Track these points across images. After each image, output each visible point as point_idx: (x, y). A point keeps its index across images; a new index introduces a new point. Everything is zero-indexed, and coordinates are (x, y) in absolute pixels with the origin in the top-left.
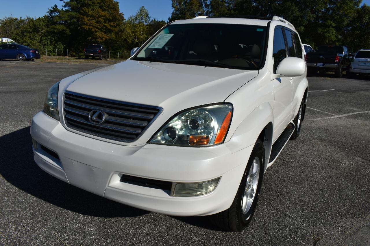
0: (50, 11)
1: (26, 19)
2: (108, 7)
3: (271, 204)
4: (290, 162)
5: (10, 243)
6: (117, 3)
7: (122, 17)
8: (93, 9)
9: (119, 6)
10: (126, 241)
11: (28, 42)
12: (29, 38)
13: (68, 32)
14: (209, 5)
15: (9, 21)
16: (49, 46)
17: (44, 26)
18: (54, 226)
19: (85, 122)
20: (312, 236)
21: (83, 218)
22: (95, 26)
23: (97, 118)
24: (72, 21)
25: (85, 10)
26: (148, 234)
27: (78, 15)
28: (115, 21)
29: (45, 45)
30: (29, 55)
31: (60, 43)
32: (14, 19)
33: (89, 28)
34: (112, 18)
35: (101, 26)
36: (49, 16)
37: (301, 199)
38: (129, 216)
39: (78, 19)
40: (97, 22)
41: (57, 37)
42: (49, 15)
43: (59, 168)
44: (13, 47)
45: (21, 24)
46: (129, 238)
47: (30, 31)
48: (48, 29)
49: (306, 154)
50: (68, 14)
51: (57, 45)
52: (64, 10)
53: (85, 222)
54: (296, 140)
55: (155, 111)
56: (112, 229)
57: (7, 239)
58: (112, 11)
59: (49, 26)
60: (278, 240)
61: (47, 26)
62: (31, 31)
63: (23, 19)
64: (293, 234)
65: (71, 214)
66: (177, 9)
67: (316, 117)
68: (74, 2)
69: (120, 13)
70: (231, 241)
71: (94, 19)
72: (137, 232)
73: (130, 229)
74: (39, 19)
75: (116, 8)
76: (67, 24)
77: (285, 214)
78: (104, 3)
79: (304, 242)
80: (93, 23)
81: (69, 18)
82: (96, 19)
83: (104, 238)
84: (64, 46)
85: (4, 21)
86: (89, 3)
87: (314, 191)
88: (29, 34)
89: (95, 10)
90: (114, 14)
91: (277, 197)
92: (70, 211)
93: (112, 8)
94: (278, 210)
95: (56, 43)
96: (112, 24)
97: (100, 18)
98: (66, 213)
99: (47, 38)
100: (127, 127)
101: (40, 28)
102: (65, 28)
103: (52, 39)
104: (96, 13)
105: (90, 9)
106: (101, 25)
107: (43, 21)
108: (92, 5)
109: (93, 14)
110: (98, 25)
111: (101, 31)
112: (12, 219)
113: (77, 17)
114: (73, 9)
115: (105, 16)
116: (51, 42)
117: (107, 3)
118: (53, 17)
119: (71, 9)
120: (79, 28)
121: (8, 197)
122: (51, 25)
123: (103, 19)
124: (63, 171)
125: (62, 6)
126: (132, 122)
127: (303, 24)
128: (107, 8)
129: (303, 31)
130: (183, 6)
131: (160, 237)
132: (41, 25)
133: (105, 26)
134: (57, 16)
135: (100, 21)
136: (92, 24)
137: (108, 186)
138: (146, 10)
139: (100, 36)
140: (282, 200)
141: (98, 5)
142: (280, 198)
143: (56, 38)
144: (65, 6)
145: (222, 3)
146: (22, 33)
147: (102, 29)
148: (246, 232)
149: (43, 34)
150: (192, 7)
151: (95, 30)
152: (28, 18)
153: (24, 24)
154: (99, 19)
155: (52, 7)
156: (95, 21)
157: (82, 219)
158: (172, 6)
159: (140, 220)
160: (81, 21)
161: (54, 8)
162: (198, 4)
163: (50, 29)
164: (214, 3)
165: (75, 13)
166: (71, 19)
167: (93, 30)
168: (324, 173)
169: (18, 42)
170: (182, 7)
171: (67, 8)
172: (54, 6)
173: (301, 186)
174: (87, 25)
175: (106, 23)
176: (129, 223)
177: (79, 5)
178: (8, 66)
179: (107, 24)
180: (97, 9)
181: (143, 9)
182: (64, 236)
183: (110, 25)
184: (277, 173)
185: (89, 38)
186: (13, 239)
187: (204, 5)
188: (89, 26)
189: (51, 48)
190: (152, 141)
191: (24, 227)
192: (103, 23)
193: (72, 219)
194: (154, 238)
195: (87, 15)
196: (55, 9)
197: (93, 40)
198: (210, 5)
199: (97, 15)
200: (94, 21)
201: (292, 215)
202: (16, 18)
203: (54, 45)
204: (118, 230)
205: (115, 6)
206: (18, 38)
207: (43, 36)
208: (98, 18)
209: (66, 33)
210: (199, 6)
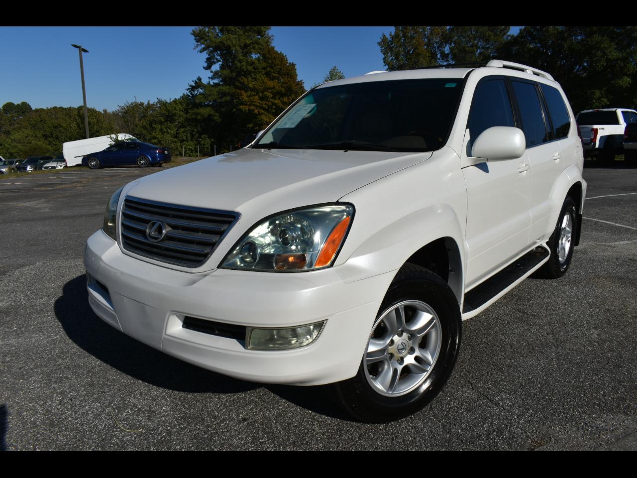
0: (190, 87)
1: (157, 103)
2: (279, 73)
3: (471, 384)
4: (535, 315)
5: (47, 420)
6: (293, 65)
7: (302, 87)
8: (256, 79)
9: (296, 69)
10: (208, 426)
11: (158, 138)
12: (160, 131)
13: (217, 118)
14: (448, 54)
15: (132, 107)
16: (189, 141)
17: (182, 111)
18: (113, 401)
19: (142, 239)
20: (529, 439)
21: (156, 391)
22: (259, 104)
23: (157, 233)
24: (223, 100)
25: (242, 81)
26: (244, 420)
27: (233, 90)
28: (290, 95)
29: (182, 141)
30: (154, 158)
31: (206, 136)
32: (139, 105)
33: (249, 110)
34: (285, 90)
35: (268, 105)
36: (189, 96)
37: (532, 378)
38: (225, 392)
39: (233, 96)
40: (262, 99)
41: (201, 126)
42: (189, 94)
43: (110, 309)
44: (133, 146)
45: (149, 110)
46: (215, 423)
47: (161, 121)
48: (188, 116)
49: (571, 303)
50: (217, 89)
51: (200, 140)
52: (212, 83)
53: (158, 397)
54: (561, 278)
55: (231, 218)
56: (194, 409)
57: (44, 415)
58: (286, 79)
59: (189, 111)
60: (462, 441)
61: (186, 111)
62: (163, 120)
63: (151, 103)
64: (495, 433)
65: (141, 386)
66: (393, 65)
67: (621, 239)
68: (226, 70)
69: (297, 80)
70: (378, 438)
71: (258, 93)
72: (229, 415)
73: (221, 410)
74: (175, 101)
75: (291, 74)
76: (216, 106)
77: (492, 401)
78: (272, 67)
79: (511, 447)
80: (256, 100)
81: (219, 95)
82: (261, 94)
83: (178, 422)
84: (212, 140)
85: (124, 108)
86: (249, 70)
87: (562, 364)
88: (159, 126)
89: (259, 79)
90: (289, 83)
91: (488, 373)
92: (141, 381)
93: (285, 75)
94: (481, 394)
95: (200, 137)
96: (285, 100)
97: (266, 91)
98: (134, 384)
99: (186, 130)
100: (193, 244)
101: (175, 114)
102: (212, 112)
103: (194, 131)
104: (261, 85)
105: (250, 79)
106: (267, 103)
107: (181, 103)
108: (254, 72)
109: (256, 86)
110: (264, 102)
111: (269, 112)
112: (59, 389)
113: (231, 92)
114: (226, 81)
115: (274, 88)
116: (192, 136)
117: (277, 67)
118: (196, 95)
119: (221, 81)
120: (234, 110)
121: (63, 359)
122: (191, 109)
123: (271, 92)
124: (114, 313)
125: (208, 79)
126: (200, 236)
127: (628, 73)
128: (277, 75)
129: (627, 85)
130: (402, 60)
131: (262, 425)
132: (176, 110)
133: (274, 104)
134: (201, 94)
135: (267, 97)
136: (253, 102)
137: (166, 334)
138: (340, 72)
139: (266, 121)
140: (495, 378)
141: (263, 71)
142: (492, 374)
143: (199, 129)
144: (212, 78)
145: (472, 49)
146: (151, 124)
147: (270, 110)
148: (409, 426)
149: (180, 124)
150: (418, 61)
151: (259, 112)
152: (160, 102)
153: (153, 111)
154: (266, 93)
155: (193, 81)
156: (259, 97)
157: (154, 393)
158: (384, 62)
159: (241, 398)
160: (237, 98)
161: (196, 82)
162: (428, 55)
163: (190, 116)
164: (457, 50)
165: (228, 87)
166: (221, 98)
167: (256, 111)
168: (596, 336)
169: (145, 139)
170: (401, 62)
171: (216, 81)
172: (196, 79)
173: (540, 356)
174: (246, 105)
175: (275, 99)
176: (222, 402)
177: (234, 74)
178: (122, 176)
179: (278, 100)
180: (261, 77)
181: (336, 71)
182: (122, 415)
183: (282, 103)
184: (503, 334)
185: (250, 126)
186: (52, 416)
187: (439, 56)
188: (249, 106)
189: (191, 145)
190: (225, 264)
191: (71, 400)
192: (271, 100)
193: (140, 393)
194: (252, 425)
195: (246, 88)
196: (198, 84)
197: (255, 129)
198: (450, 55)
199: (262, 88)
200: (257, 97)
201: (505, 403)
202: (142, 102)
203: (197, 140)
204: (202, 410)
205: (289, 70)
206: (145, 132)
207: (180, 127)
208: (262, 92)
209: (215, 120)
210: (430, 58)
